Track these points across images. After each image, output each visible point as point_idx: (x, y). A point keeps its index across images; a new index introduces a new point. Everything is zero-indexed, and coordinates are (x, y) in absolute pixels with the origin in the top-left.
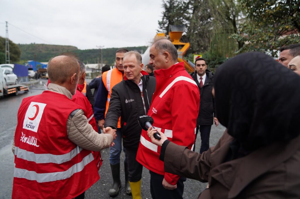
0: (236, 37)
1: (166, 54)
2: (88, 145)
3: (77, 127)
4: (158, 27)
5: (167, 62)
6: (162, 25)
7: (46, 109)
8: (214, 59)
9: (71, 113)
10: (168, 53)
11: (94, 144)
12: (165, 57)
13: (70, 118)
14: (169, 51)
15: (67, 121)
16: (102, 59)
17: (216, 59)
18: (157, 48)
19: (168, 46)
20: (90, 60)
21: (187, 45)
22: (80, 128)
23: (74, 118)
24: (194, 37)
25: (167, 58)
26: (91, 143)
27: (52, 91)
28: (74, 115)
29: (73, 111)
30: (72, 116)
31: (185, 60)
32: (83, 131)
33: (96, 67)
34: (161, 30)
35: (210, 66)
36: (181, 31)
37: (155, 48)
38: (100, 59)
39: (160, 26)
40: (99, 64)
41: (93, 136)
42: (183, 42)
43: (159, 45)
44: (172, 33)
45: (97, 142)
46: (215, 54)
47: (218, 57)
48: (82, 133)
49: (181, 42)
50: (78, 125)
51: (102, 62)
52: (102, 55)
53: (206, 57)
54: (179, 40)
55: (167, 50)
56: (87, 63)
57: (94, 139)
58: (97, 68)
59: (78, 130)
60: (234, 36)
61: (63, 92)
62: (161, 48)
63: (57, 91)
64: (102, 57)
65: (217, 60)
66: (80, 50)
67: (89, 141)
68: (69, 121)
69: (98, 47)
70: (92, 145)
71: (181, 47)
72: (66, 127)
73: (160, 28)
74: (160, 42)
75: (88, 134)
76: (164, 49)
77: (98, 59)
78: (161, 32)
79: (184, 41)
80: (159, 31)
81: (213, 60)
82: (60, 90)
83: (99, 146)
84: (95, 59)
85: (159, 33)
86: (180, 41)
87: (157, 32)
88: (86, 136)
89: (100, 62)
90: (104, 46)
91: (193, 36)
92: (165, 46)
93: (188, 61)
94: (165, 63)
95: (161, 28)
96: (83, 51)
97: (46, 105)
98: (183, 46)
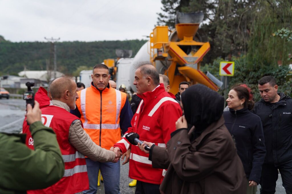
0: (285, 35)
1: (148, 79)
2: (84, 150)
3: (77, 133)
4: (162, 9)
5: (149, 86)
6: (169, 4)
7: (53, 119)
8: (256, 69)
9: (73, 121)
10: (151, 78)
11: (89, 150)
12: (148, 81)
13: (72, 125)
14: (152, 76)
15: (70, 127)
16: (55, 63)
17: (259, 68)
18: (142, 72)
19: (151, 72)
20: (30, 62)
21: (206, 47)
22: (79, 134)
23: (74, 125)
24: (223, 29)
25: (149, 82)
26: (87, 149)
27: (55, 105)
28: (74, 123)
29: (74, 120)
30: (73, 124)
31: (202, 72)
32: (80, 137)
33: (42, 76)
34: (166, 14)
35: (248, 81)
36: (196, 23)
37: (141, 71)
38: (52, 63)
39: (165, 7)
40: (49, 72)
41: (89, 143)
42: (200, 41)
43: (144, 70)
44: (180, 26)
45: (92, 149)
46: (257, 60)
47: (263, 66)
48: (80, 138)
49: (196, 41)
50: (78, 131)
51: (55, 69)
52: (55, 56)
53: (243, 66)
54: (192, 38)
55: (150, 75)
56: (25, 68)
57: (90, 146)
58: (45, 79)
59: (77, 135)
60: (281, 33)
61: (64, 107)
62: (145, 73)
63: (60, 106)
64: (55, 59)
65: (261, 70)
66: (9, 43)
67: (85, 147)
68: (71, 127)
69: (47, 39)
70: (87, 151)
71: (195, 50)
72: (68, 132)
73: (164, 10)
74: (145, 67)
75: (85, 140)
76: (148, 74)
77: (48, 61)
78: (166, 17)
79: (201, 39)
80: (162, 16)
81: (255, 71)
82: (63, 105)
83: (94, 154)
84: (40, 61)
85: (162, 19)
86: (194, 40)
87: (160, 17)
88: (83, 141)
89: (51, 69)
90: (59, 39)
91: (222, 27)
92: (149, 72)
93: (206, 73)
94: (147, 86)
95: (167, 10)
96: (16, 43)
97: (53, 117)
98: (199, 47)
